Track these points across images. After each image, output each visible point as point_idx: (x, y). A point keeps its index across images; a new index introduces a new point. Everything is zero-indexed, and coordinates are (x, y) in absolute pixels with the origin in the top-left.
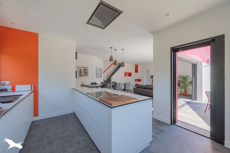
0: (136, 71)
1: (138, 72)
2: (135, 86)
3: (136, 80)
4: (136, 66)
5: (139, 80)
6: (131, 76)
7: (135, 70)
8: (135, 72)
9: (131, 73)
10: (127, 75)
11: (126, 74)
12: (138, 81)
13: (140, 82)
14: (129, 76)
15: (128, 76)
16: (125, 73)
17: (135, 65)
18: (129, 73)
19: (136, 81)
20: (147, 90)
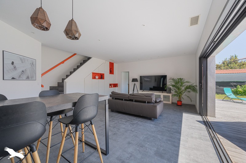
0: (111, 72)
1: (113, 74)
2: (111, 96)
3: (110, 85)
4: (112, 65)
5: (115, 85)
6: (103, 78)
7: (110, 70)
8: (110, 74)
9: (104, 74)
10: (97, 77)
11: (94, 75)
12: (113, 87)
13: (116, 88)
14: (101, 79)
15: (99, 78)
16: (93, 73)
17: (110, 63)
18: (100, 74)
19: (111, 87)
20: (134, 103)
